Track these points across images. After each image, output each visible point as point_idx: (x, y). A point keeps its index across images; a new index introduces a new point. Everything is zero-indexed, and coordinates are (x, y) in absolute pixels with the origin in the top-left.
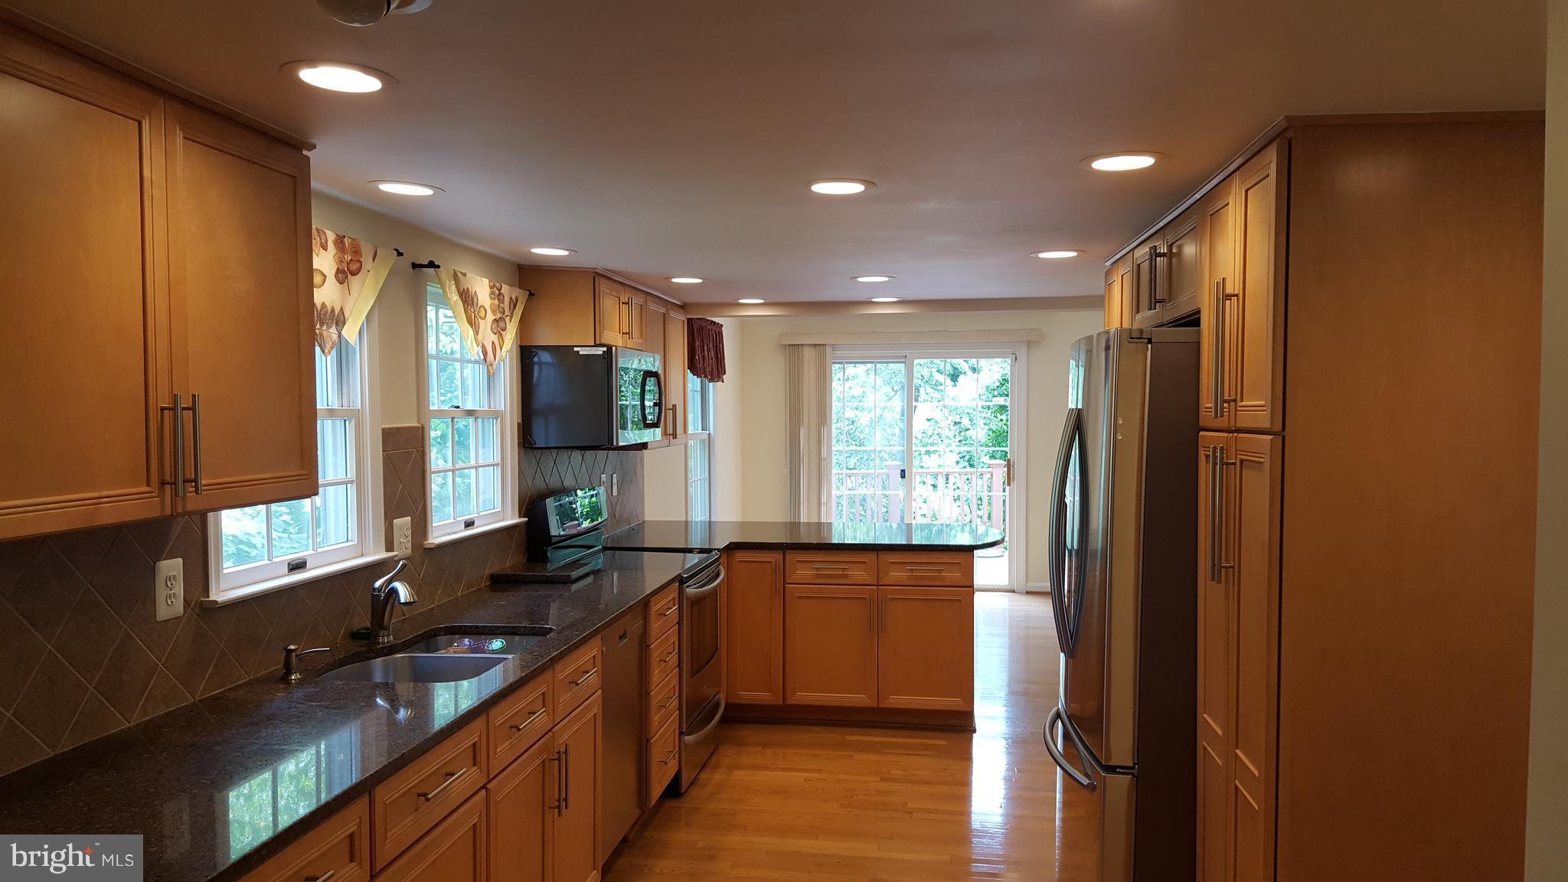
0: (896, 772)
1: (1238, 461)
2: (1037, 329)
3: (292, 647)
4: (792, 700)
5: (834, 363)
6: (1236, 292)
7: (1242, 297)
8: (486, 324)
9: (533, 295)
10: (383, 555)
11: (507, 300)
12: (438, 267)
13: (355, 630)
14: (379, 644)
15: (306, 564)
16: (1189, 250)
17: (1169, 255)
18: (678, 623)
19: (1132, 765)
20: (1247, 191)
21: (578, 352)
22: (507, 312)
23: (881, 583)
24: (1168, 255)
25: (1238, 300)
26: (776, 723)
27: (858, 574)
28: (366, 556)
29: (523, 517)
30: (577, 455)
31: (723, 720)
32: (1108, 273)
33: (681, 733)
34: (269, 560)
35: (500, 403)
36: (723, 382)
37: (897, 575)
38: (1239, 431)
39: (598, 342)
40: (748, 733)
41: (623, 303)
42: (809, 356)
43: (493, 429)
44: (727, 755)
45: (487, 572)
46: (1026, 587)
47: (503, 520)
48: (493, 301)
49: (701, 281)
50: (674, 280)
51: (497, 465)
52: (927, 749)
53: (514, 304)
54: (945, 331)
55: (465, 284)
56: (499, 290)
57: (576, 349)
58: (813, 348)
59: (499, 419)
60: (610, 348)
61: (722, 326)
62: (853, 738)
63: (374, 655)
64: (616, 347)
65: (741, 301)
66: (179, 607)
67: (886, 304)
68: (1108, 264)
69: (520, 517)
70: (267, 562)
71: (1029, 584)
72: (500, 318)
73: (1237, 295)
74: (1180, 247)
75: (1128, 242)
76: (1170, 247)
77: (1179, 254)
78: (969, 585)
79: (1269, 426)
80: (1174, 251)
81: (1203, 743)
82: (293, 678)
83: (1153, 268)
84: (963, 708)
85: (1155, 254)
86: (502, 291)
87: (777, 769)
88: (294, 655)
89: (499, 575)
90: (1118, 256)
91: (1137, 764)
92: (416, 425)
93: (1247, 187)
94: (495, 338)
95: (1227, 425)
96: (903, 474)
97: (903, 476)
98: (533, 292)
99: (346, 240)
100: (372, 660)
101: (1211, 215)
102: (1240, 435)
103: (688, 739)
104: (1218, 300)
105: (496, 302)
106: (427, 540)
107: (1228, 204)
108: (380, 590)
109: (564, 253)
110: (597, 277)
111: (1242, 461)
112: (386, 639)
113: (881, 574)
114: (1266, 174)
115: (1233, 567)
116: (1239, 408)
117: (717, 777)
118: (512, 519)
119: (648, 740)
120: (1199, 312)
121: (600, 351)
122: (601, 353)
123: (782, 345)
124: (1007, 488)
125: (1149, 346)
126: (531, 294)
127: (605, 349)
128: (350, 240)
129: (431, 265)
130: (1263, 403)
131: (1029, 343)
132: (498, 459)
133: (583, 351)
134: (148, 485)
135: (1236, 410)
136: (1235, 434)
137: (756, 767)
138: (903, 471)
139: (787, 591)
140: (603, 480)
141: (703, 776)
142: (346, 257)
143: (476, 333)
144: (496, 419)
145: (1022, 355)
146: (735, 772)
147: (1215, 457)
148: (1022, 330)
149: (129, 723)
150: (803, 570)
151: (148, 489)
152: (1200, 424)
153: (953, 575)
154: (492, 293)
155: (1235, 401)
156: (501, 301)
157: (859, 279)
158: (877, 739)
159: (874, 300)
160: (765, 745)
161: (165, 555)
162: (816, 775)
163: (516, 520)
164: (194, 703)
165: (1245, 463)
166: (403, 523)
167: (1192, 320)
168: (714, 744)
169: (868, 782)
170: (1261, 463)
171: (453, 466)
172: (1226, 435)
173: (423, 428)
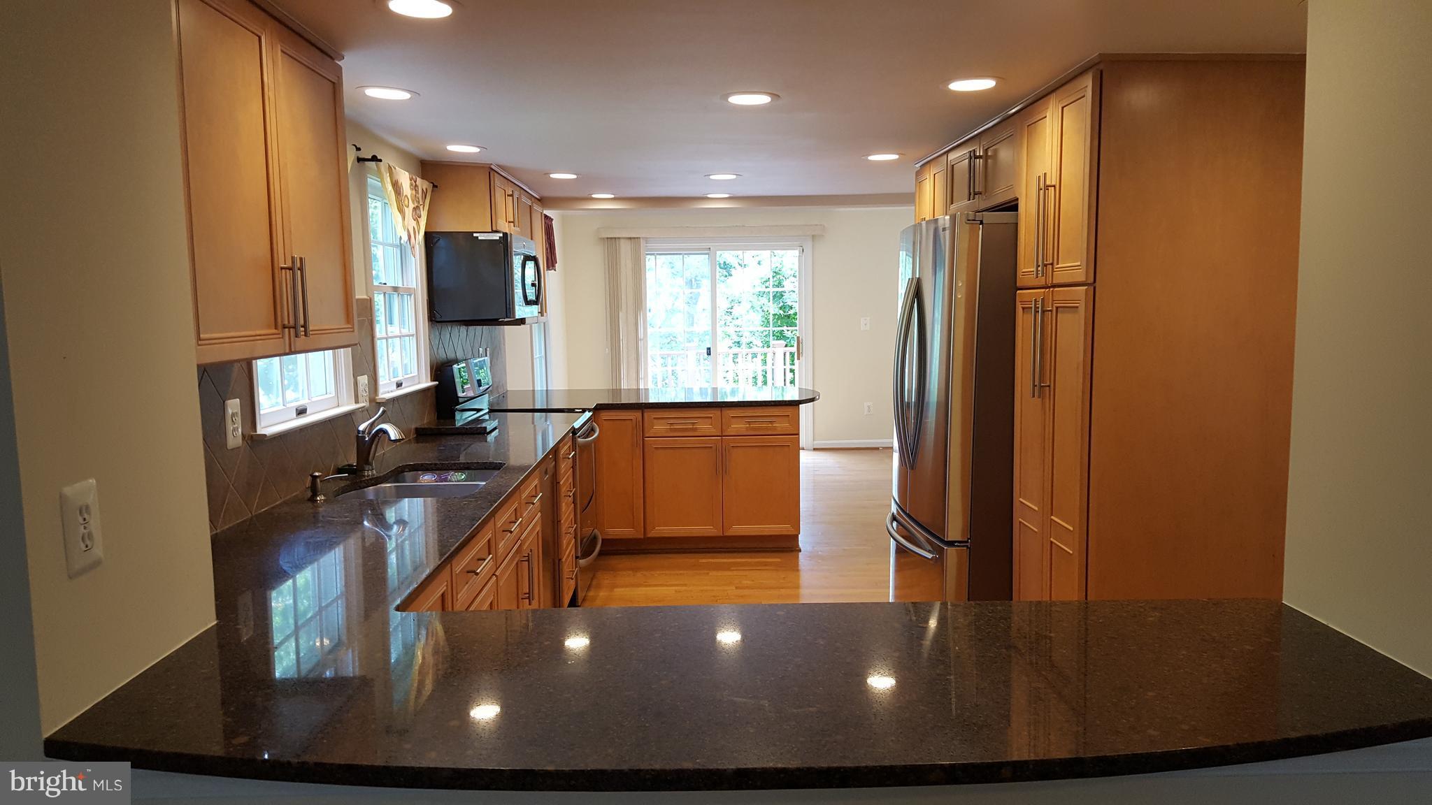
0: (745, 582)
1: (1055, 309)
2: (821, 225)
3: (317, 474)
4: (651, 534)
5: (647, 254)
6: (1053, 183)
7: (1058, 188)
8: (409, 212)
9: (436, 187)
10: (353, 406)
11: (420, 191)
12: (380, 161)
13: (340, 467)
14: (364, 476)
15: (306, 409)
16: (1005, 154)
17: (986, 157)
18: (572, 467)
19: (966, 540)
20: (1063, 108)
21: (478, 237)
22: (421, 203)
23: (724, 434)
24: (984, 157)
25: (1055, 189)
26: (638, 554)
27: (705, 427)
28: (342, 406)
29: (434, 381)
30: (463, 329)
31: (601, 554)
32: (918, 173)
33: (577, 557)
34: (284, 405)
35: (412, 282)
36: (555, 270)
37: (737, 426)
38: (1054, 286)
39: (494, 229)
40: (615, 561)
41: (508, 195)
42: (625, 248)
43: (409, 303)
44: (605, 579)
45: (413, 427)
46: (813, 445)
47: (419, 383)
48: (412, 192)
49: (574, 177)
50: (552, 176)
51: (413, 335)
52: (766, 565)
53: (425, 194)
54: (743, 226)
55: (396, 177)
56: (415, 182)
57: (475, 235)
58: (628, 242)
59: (413, 296)
60: (505, 235)
61: (552, 220)
62: (704, 561)
63: (365, 485)
64: (509, 233)
65: (594, 196)
66: (238, 439)
67: (718, 199)
68: (917, 166)
69: (432, 381)
70: (281, 407)
71: (815, 442)
72: (417, 206)
73: (1054, 186)
74: (996, 152)
75: (942, 147)
76: (986, 151)
77: (995, 156)
78: (795, 432)
79: (1084, 280)
80: (989, 154)
81: (1017, 518)
82: (318, 499)
83: (971, 168)
84: (792, 532)
85: (973, 156)
86: (417, 183)
87: (650, 586)
88: (318, 480)
89: (423, 429)
90: (929, 159)
91: (970, 539)
92: (366, 297)
93: (1063, 105)
94: (414, 223)
95: (1044, 283)
96: (709, 352)
97: (709, 354)
98: (435, 184)
100: (366, 489)
101: (1028, 126)
102: (1056, 289)
103: (582, 562)
104: (1040, 189)
105: (414, 192)
106: (378, 395)
107: (1046, 117)
108: (364, 432)
109: (475, 150)
110: (489, 171)
111: (1057, 308)
112: (369, 473)
113: (724, 428)
114: (1082, 95)
115: (1049, 386)
116: (1055, 270)
117: (602, 594)
118: (426, 383)
119: (560, 560)
120: (1017, 199)
121: (496, 237)
122: (498, 238)
123: (601, 238)
124: (796, 361)
125: (981, 226)
126: (435, 186)
127: (501, 235)
129: (374, 159)
130: (1079, 263)
131: (813, 237)
132: (413, 331)
133: (481, 237)
134: (276, 329)
135: (1053, 271)
136: (1051, 289)
137: (633, 585)
138: (709, 349)
139: (646, 443)
140: (481, 352)
141: (591, 594)
143: (404, 218)
144: (410, 295)
145: (808, 246)
146: (615, 590)
147: (1036, 308)
148: (806, 225)
149: (217, 530)
150: (659, 426)
151: (275, 331)
152: (1018, 285)
153: (782, 425)
154: (411, 185)
155: (1052, 264)
156: (417, 192)
157: (712, 177)
158: (725, 560)
159: (709, 196)
160: (635, 570)
161: (229, 395)
162: (684, 588)
163: (430, 384)
164: (252, 518)
165: (1059, 309)
166: (363, 380)
167: (1012, 206)
168: (592, 570)
169: (727, 590)
170: (1077, 307)
171: (386, 334)
172: (1043, 290)
173: (371, 299)
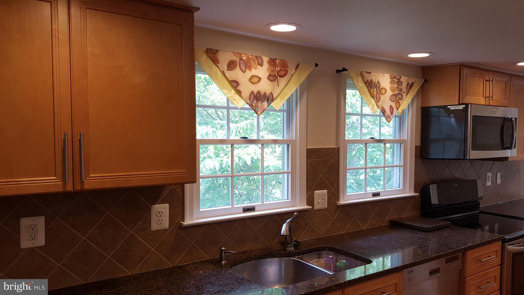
3: (223, 249)
8: (385, 97)
9: (427, 81)
11: (404, 85)
12: (349, 71)
21: (450, 108)
22: (404, 91)
29: (417, 193)
34: (232, 206)
35: (405, 136)
39: (461, 103)
41: (487, 81)
48: (393, 85)
51: (401, 166)
53: (410, 86)
55: (369, 78)
56: (399, 80)
57: (448, 107)
59: (403, 144)
60: (467, 105)
64: (471, 104)
66: (166, 224)
69: (414, 192)
70: (228, 207)
72: (398, 93)
82: (224, 263)
86: (401, 81)
88: (223, 252)
92: (335, 147)
94: (393, 104)
98: (428, 79)
99: (277, 61)
105: (396, 86)
106: (339, 201)
109: (426, 55)
110: (462, 67)
112: (290, 249)
118: (409, 193)
121: (461, 107)
122: (462, 108)
126: (426, 80)
127: (464, 106)
128: (280, 61)
129: (344, 70)
132: (402, 164)
133: (452, 108)
142: (277, 69)
143: (378, 101)
144: (400, 143)
149: (132, 273)
154: (393, 81)
156: (400, 85)
161: (158, 202)
163: (412, 194)
166: (320, 193)
171: (365, 166)
173: (338, 149)
